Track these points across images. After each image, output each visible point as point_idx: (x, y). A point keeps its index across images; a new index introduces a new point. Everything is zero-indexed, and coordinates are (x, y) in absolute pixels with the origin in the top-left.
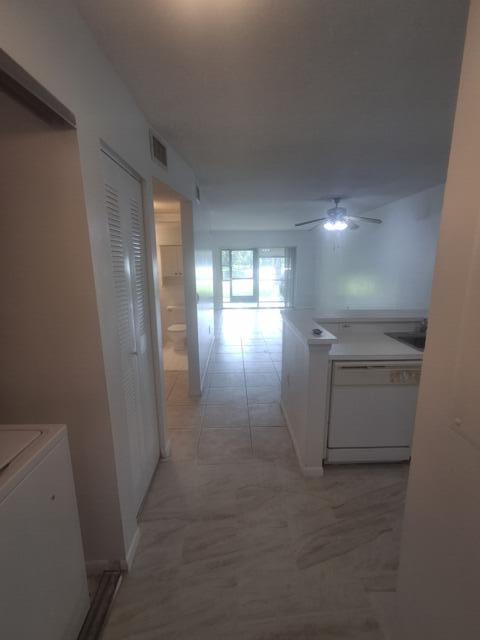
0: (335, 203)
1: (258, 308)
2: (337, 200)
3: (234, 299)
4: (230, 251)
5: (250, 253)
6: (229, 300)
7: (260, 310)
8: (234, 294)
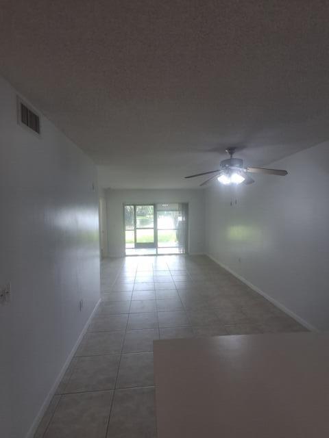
0: (230, 153)
1: (157, 255)
2: (232, 150)
3: (139, 245)
4: (135, 206)
5: (151, 208)
6: (133, 245)
7: (158, 257)
8: (138, 241)
